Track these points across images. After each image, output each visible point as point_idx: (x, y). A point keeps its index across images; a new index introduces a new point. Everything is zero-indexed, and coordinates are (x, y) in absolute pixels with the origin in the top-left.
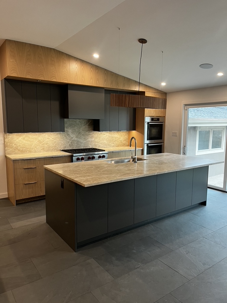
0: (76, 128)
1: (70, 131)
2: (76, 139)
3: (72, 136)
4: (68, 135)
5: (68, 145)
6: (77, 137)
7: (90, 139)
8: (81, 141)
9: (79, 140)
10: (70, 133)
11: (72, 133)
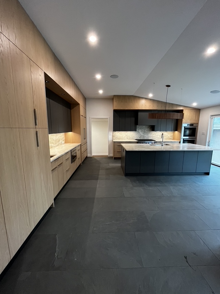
0: (143, 129)
1: (140, 131)
2: (143, 135)
3: (141, 133)
4: (139, 133)
5: (139, 137)
6: (143, 134)
7: (150, 135)
8: (145, 136)
9: (144, 135)
10: (140, 132)
11: (141, 132)
